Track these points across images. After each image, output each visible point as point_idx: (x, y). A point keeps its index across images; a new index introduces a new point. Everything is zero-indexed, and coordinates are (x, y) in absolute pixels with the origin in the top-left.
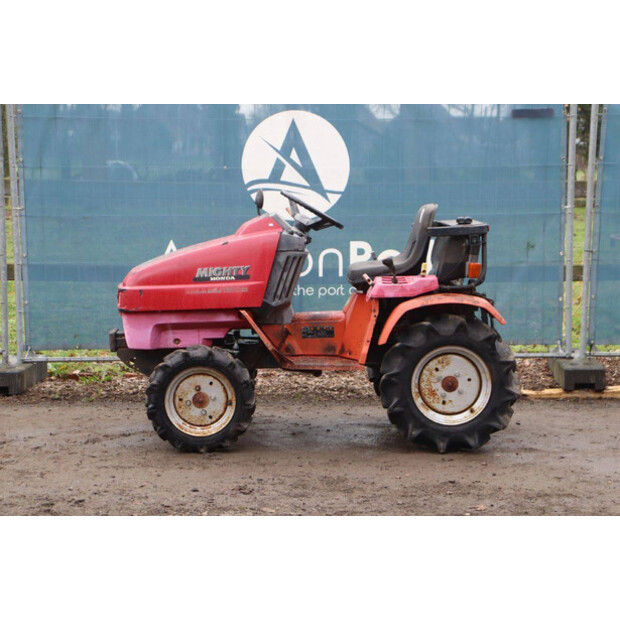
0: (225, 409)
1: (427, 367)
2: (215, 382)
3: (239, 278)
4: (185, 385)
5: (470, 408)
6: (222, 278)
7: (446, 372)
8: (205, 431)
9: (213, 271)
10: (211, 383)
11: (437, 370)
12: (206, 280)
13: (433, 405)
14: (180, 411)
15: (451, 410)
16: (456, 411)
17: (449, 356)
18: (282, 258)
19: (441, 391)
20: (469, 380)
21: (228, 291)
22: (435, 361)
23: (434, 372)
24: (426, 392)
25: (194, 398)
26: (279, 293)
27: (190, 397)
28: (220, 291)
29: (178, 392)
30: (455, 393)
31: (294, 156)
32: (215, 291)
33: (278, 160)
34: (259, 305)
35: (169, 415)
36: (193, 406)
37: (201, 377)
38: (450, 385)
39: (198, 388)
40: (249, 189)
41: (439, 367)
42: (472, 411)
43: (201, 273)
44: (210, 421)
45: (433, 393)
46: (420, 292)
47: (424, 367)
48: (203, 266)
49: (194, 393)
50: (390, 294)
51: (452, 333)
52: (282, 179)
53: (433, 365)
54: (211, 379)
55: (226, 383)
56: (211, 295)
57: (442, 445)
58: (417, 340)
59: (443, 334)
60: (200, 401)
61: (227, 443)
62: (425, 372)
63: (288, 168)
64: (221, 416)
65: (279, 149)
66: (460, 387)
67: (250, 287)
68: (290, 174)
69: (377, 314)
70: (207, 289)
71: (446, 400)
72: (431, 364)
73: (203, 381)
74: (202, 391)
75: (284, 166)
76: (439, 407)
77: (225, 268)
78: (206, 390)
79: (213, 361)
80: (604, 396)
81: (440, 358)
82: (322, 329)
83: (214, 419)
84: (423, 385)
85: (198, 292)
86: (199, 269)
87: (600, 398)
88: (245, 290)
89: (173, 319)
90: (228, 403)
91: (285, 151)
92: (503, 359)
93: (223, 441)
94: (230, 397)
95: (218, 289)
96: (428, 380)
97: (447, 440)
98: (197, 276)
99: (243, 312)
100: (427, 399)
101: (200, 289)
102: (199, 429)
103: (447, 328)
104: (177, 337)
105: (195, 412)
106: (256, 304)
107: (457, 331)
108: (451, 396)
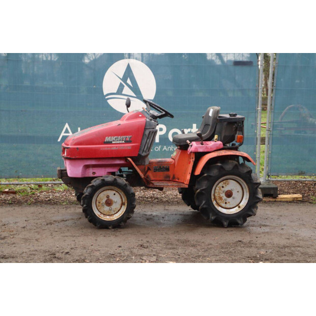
0: (121, 207)
1: (218, 186)
2: (117, 194)
3: (127, 142)
4: (102, 195)
5: (238, 205)
6: (118, 142)
7: (227, 188)
8: (111, 218)
9: (113, 138)
10: (114, 194)
11: (223, 187)
12: (110, 143)
13: (220, 204)
14: (99, 208)
15: (229, 207)
16: (231, 207)
17: (229, 180)
18: (147, 132)
19: (224, 197)
20: (238, 192)
21: (122, 148)
22: (222, 183)
23: (221, 188)
24: (217, 198)
25: (106, 201)
26: (145, 150)
27: (104, 201)
28: (117, 149)
29: (98, 199)
30: (231, 198)
31: (129, 81)
32: (114, 148)
33: (121, 83)
34: (137, 155)
35: (94, 210)
36: (105, 206)
37: (110, 191)
38: (229, 194)
39: (108, 197)
40: (106, 98)
41: (224, 186)
42: (239, 207)
43: (107, 139)
44: (114, 213)
45: (221, 198)
46: (215, 149)
47: (217, 186)
48: (108, 136)
49: (106, 199)
50: (201, 150)
51: (231, 169)
52: (123, 93)
53: (221, 184)
54: (114, 192)
55: (122, 194)
56: (113, 150)
57: (226, 224)
58: (215, 172)
59: (227, 169)
60: (109, 203)
61: (122, 224)
62: (217, 188)
63: (126, 88)
64: (119, 211)
65: (121, 77)
66: (233, 196)
67: (132, 146)
68: (127, 91)
69: (194, 160)
70: (111, 147)
71: (227, 202)
72: (220, 184)
73: (111, 193)
74: (110, 198)
75: (124, 86)
76: (223, 205)
77: (119, 137)
78: (112, 197)
79: (117, 183)
80: (277, 200)
81: (224, 181)
82: (163, 167)
83: (116, 212)
84: (216, 195)
85: (106, 149)
86: (106, 138)
87: (275, 201)
88: (130, 148)
89: (93, 162)
90: (123, 204)
91: (124, 79)
92: (255, 182)
93: (120, 222)
94: (124, 201)
95: (116, 147)
96: (219, 192)
97: (228, 221)
98: (106, 141)
99: (129, 159)
100: (218, 201)
101: (108, 147)
102: (108, 217)
103: (229, 166)
104: (94, 171)
105: (106, 208)
106: (135, 155)
107: (234, 168)
108: (229, 200)
